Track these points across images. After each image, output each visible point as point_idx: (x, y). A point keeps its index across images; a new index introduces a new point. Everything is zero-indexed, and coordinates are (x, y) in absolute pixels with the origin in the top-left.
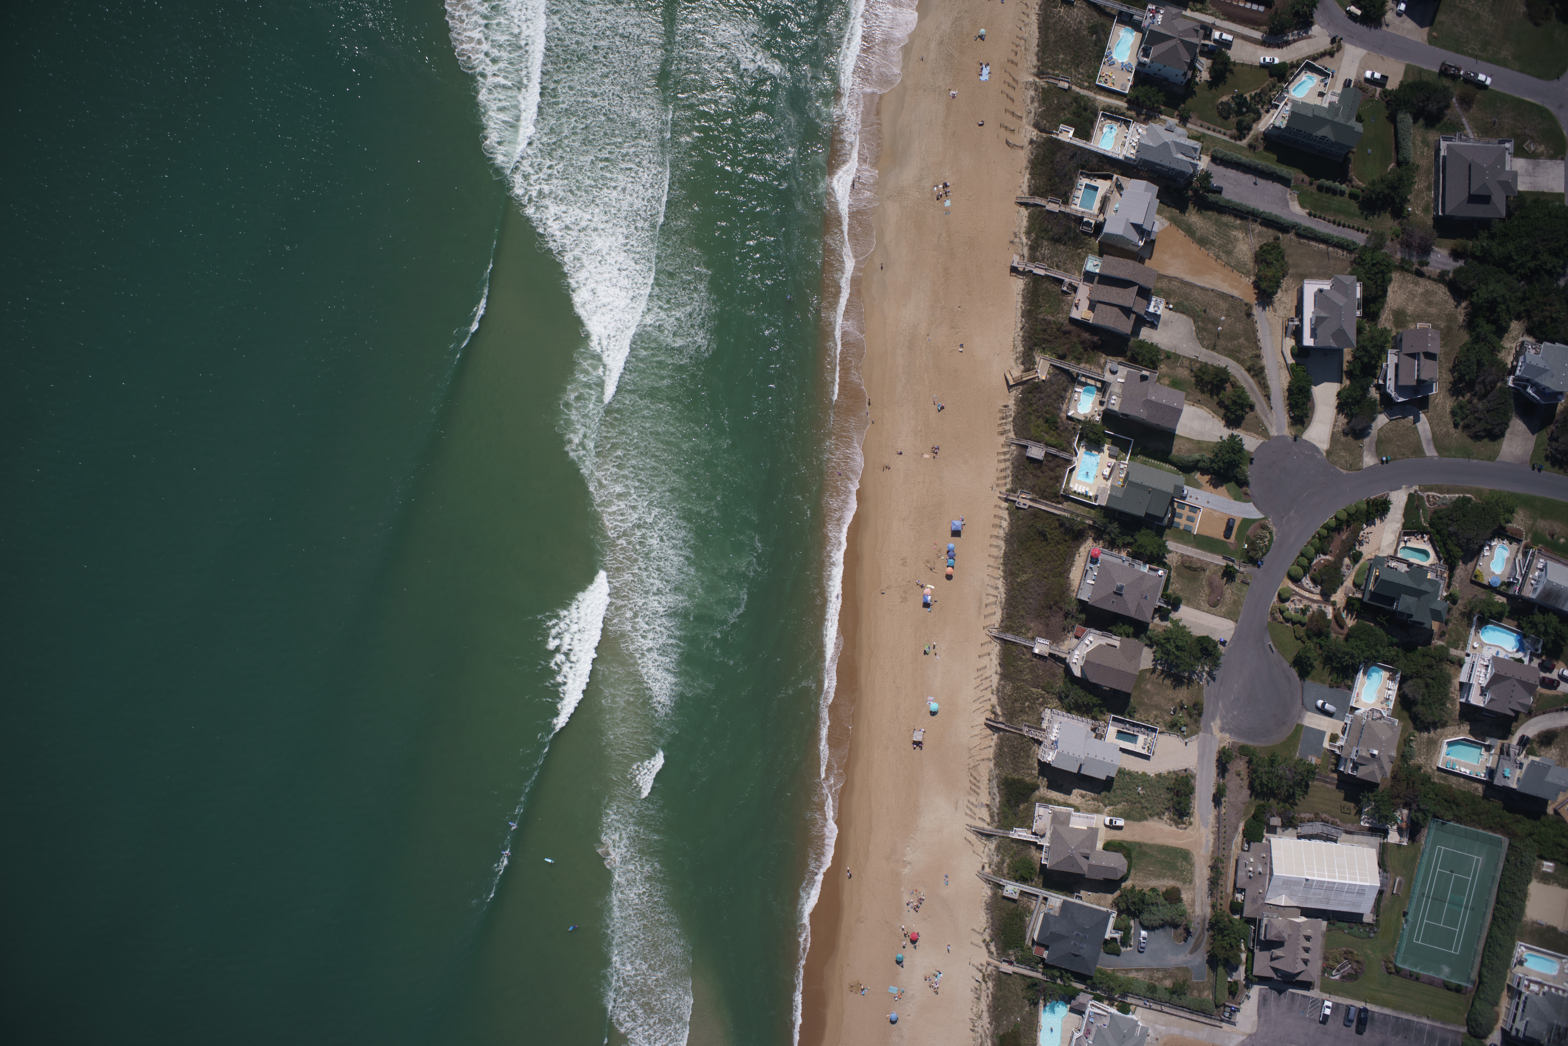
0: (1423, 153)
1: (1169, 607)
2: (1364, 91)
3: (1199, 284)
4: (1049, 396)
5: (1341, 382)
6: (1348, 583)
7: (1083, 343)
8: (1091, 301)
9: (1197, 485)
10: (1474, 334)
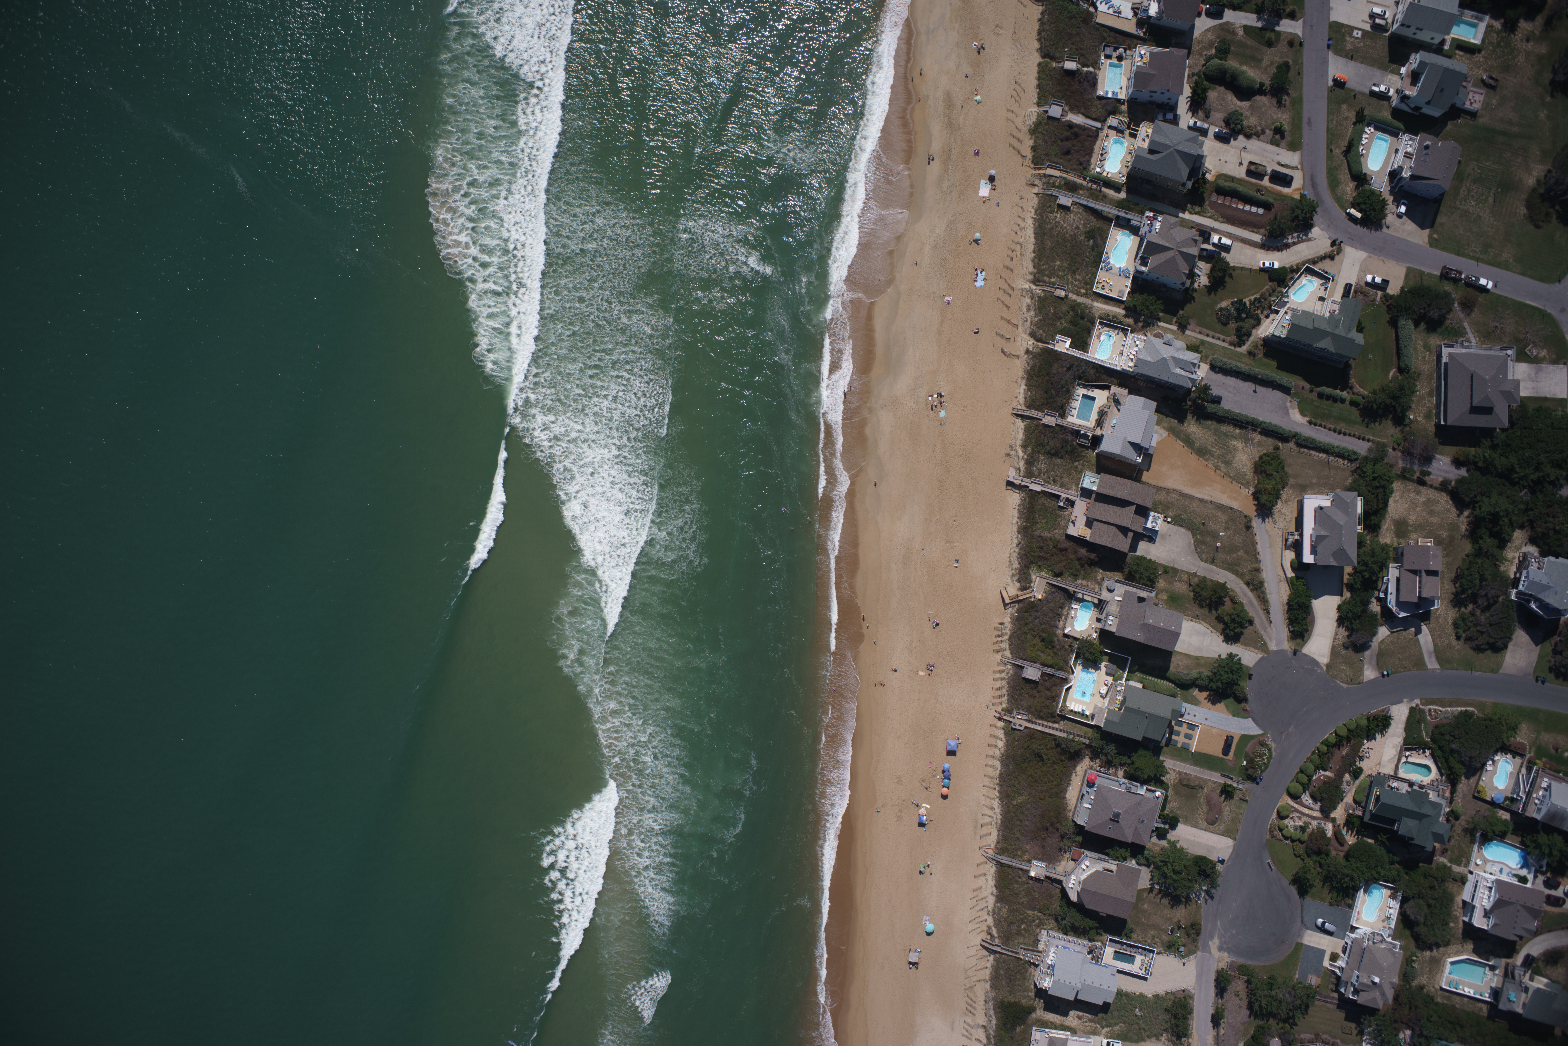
0: (1424, 357)
1: (1167, 827)
2: (1365, 295)
3: (1197, 496)
4: (1045, 615)
5: (1341, 595)
6: (1349, 799)
7: (1079, 559)
8: (1088, 518)
9: (1195, 702)
10: (1477, 546)
